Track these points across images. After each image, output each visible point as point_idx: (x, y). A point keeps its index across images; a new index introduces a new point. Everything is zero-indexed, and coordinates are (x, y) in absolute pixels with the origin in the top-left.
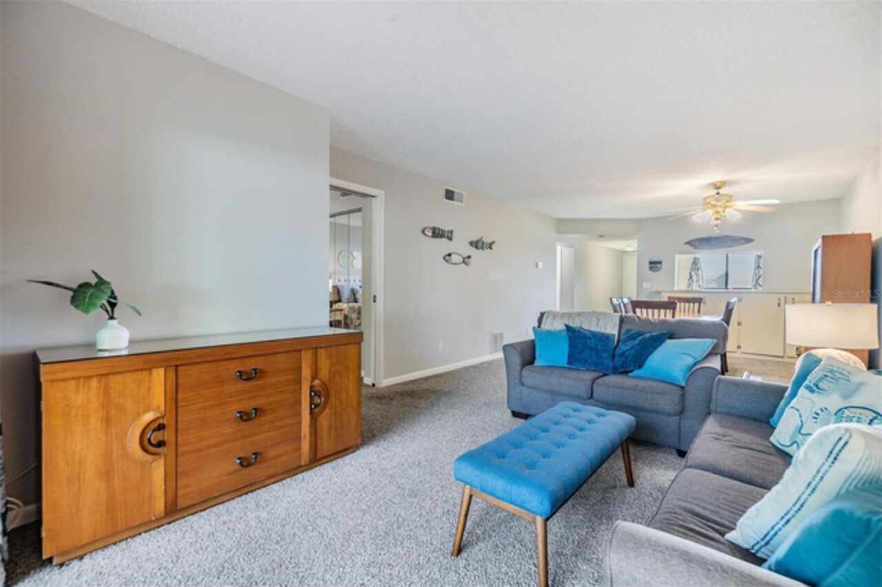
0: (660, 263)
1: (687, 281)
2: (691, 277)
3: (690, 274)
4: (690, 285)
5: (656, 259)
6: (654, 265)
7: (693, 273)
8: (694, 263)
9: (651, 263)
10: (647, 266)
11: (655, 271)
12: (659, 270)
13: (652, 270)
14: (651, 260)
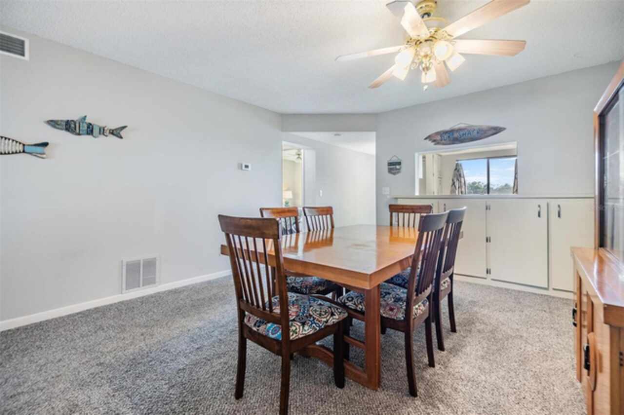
0: (399, 164)
1: (450, 187)
2: (454, 184)
3: (453, 180)
4: (453, 191)
5: (395, 160)
6: (394, 167)
7: (455, 180)
8: (456, 169)
9: (390, 164)
10: (386, 168)
11: (394, 174)
12: (398, 172)
13: (392, 173)
14: (390, 160)
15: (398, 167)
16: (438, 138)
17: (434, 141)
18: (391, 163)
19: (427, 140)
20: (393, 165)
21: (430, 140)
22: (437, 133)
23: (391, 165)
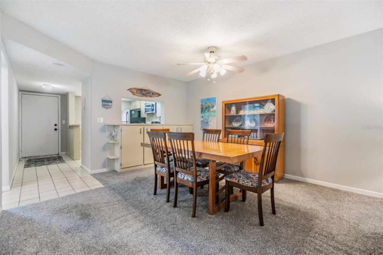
0: (111, 102)
5: (107, 98)
11: (107, 108)
12: (111, 108)
13: (105, 108)
14: (104, 98)
15: (110, 104)
16: (135, 91)
17: (132, 92)
18: (104, 100)
19: (129, 91)
20: (107, 102)
21: (130, 91)
22: (135, 88)
23: (104, 102)
